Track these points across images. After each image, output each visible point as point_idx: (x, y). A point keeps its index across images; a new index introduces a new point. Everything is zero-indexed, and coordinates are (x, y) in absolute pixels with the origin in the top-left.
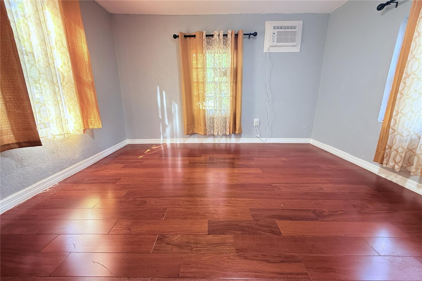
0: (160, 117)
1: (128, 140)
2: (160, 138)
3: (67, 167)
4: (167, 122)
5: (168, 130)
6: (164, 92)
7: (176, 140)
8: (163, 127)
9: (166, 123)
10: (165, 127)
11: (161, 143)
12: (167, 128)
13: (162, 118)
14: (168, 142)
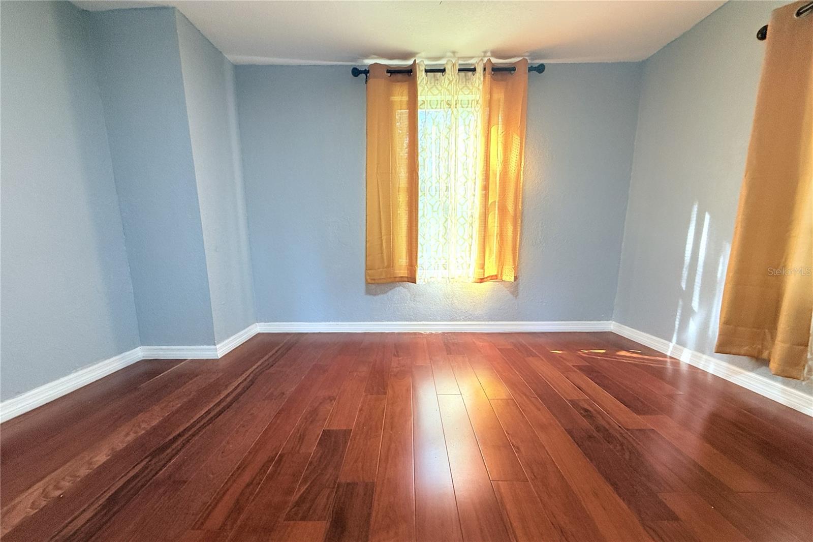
0: (684, 286)
1: (614, 322)
2: (670, 341)
3: (459, 320)
4: (695, 304)
5: (693, 327)
6: (707, 217)
7: (706, 359)
8: (682, 315)
9: (693, 304)
10: (688, 312)
11: (668, 354)
12: (693, 320)
13: (686, 288)
14: (686, 357)
